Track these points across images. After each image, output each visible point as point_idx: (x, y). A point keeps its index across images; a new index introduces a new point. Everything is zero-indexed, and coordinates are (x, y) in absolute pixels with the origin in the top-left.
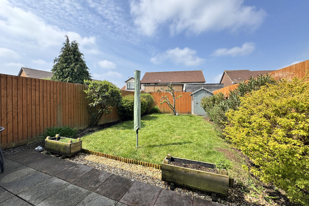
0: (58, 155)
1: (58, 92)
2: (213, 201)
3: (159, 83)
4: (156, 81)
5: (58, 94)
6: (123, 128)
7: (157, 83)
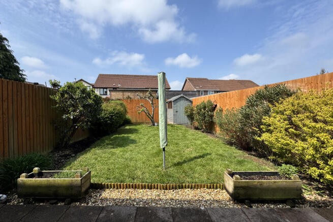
0: (55, 201)
1: (10, 98)
2: (291, 207)
3: (118, 88)
4: (114, 85)
5: (10, 101)
6: (112, 146)
7: (116, 88)
